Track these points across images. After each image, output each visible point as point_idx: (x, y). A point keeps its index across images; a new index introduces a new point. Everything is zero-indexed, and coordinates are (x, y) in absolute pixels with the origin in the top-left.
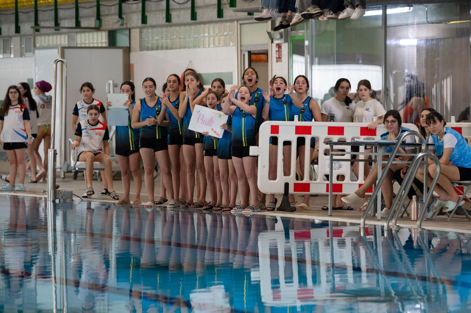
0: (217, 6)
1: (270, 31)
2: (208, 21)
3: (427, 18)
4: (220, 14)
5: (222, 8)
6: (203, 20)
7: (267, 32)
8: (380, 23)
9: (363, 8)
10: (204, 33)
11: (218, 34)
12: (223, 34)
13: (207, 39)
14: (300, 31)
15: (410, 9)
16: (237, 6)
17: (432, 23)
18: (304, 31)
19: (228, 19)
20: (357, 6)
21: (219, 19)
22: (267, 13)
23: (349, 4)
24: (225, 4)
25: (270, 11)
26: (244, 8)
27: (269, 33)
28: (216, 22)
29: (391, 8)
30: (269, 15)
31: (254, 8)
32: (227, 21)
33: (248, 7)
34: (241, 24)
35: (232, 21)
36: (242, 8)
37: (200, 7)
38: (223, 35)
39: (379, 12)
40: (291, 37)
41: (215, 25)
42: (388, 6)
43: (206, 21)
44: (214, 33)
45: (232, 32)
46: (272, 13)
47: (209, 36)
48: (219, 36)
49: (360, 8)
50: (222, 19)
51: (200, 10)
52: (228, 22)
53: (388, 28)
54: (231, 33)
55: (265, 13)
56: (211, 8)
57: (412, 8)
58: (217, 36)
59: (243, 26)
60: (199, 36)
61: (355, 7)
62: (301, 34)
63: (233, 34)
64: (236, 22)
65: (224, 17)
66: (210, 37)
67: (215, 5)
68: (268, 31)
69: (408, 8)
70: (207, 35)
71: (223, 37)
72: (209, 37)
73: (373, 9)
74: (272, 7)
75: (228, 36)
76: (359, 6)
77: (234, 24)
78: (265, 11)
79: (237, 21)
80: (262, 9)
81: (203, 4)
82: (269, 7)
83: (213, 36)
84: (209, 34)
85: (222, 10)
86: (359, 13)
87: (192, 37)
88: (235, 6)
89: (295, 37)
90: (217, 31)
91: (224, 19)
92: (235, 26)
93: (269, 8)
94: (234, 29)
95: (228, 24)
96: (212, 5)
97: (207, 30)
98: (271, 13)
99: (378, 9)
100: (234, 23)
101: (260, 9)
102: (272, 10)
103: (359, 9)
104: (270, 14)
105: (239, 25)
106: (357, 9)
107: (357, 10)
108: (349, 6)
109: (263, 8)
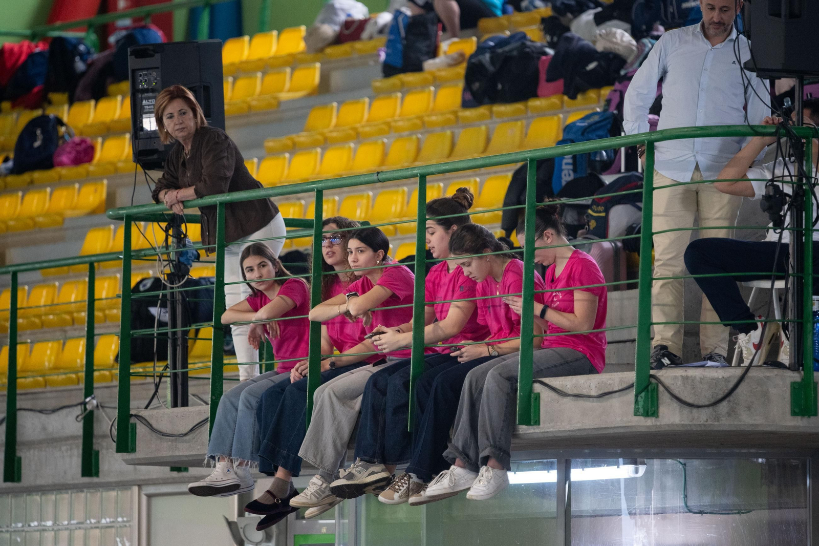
0: (80, 442)
1: (234, 517)
2: (55, 485)
3: (686, 496)
4: (90, 466)
5: (95, 447)
6: (40, 482)
7: (227, 520)
8: (551, 506)
9: (503, 469)
10: (41, 519)
11: (82, 523)
12: (99, 522)
13: (50, 535)
14: (321, 522)
15: (637, 471)
16: (137, 449)
17: (701, 512)
18: (333, 521)
19: (112, 479)
20: (485, 461)
21: (87, 480)
22: (225, 474)
23: (457, 454)
24: (104, 436)
25: (235, 466)
26: (159, 455)
27: (230, 524)
28: (78, 488)
29: (584, 465)
30: (230, 480)
31: (186, 456)
32: (109, 486)
33: (170, 454)
34: (149, 496)
35: (124, 485)
36: (153, 456)
37: (30, 444)
38: (97, 528)
39: (550, 476)
40: (295, 536)
41: (73, 495)
42: (573, 461)
43: (49, 486)
44: (70, 519)
45: (122, 517)
46: (239, 472)
47: (55, 528)
48: (86, 529)
49: (493, 468)
50: (95, 480)
51: (32, 452)
52: (114, 490)
53: (573, 521)
54: (120, 519)
55: (218, 473)
56: (64, 448)
57: (642, 469)
58: (80, 528)
59: (156, 501)
60: (26, 529)
61: (479, 463)
62: (324, 530)
63: (127, 524)
64: (136, 489)
65: (101, 474)
66: (59, 530)
67: (73, 438)
68: (230, 520)
69: (631, 467)
70: (49, 523)
71: (97, 532)
72: (57, 532)
73: (530, 468)
74: (241, 454)
75: (113, 530)
76: (492, 462)
77: (132, 497)
78: (220, 466)
79: (140, 486)
80: (212, 462)
81: (42, 436)
82: (230, 455)
83: (67, 529)
84: (55, 520)
85: (97, 453)
86: (492, 481)
87: (7, 531)
88: (133, 450)
89: (306, 536)
90: (79, 515)
91: (101, 479)
92: (132, 501)
93: (232, 457)
94: (131, 509)
95: (113, 494)
96: (67, 438)
97: (50, 509)
98: (236, 473)
99: (548, 467)
100: (129, 492)
101: (205, 462)
102: (240, 464)
103: (490, 469)
104: (235, 476)
105: (144, 498)
106: (483, 470)
107: (485, 474)
108: (457, 461)
109: (213, 458)
